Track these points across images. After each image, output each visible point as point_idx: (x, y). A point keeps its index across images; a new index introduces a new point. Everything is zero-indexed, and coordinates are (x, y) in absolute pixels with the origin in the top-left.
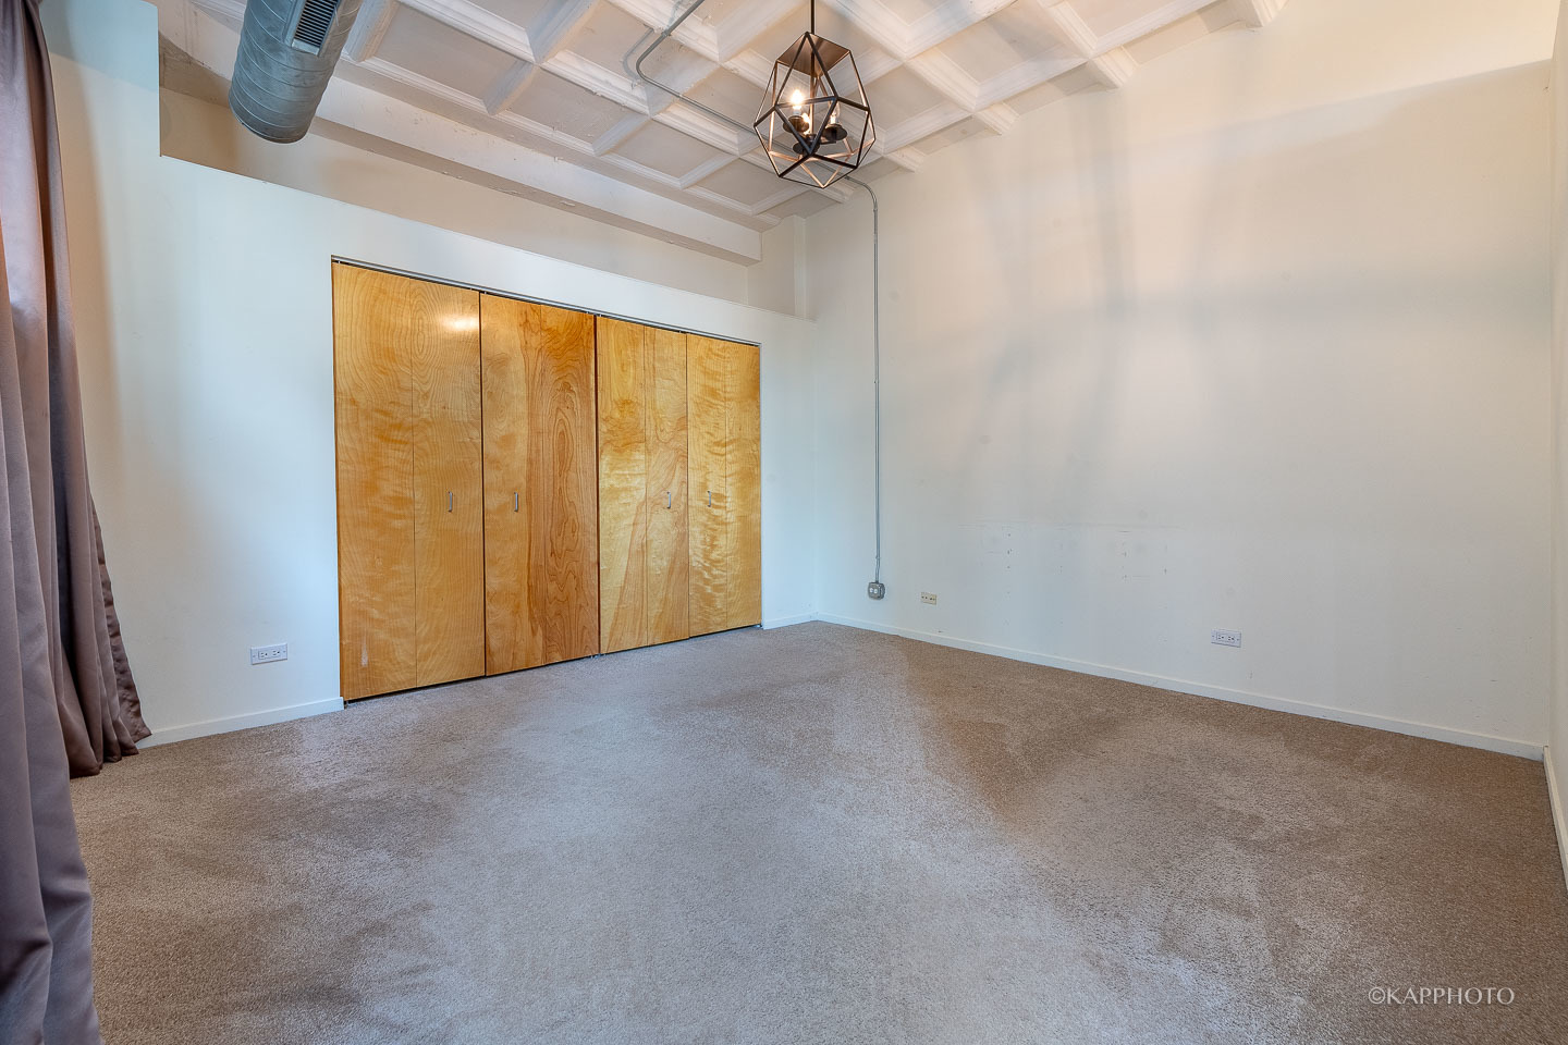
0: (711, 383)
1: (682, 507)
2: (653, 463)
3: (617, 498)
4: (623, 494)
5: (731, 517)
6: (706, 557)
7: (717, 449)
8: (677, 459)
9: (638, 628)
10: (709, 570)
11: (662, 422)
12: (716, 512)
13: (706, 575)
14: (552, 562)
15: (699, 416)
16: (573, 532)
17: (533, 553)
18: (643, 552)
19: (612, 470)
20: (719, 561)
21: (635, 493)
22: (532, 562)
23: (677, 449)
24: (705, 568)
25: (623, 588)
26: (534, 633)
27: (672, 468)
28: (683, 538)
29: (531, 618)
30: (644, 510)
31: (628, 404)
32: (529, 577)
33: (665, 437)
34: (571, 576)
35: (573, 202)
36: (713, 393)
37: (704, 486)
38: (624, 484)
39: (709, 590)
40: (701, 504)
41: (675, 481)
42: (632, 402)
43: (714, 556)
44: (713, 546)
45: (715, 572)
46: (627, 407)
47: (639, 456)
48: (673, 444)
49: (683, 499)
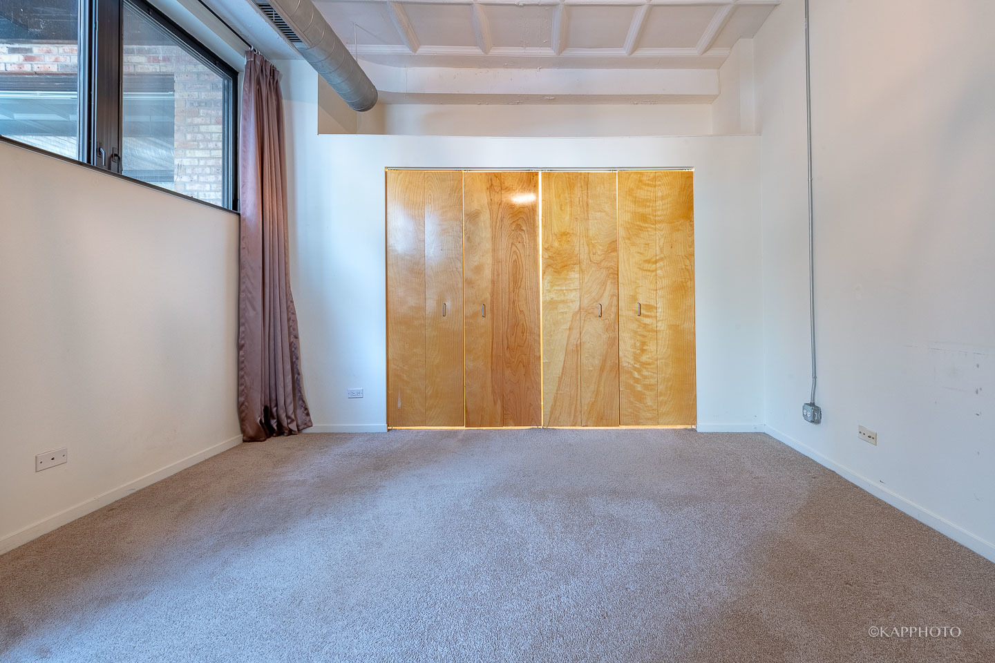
0: (641, 210)
1: (613, 316)
2: (586, 280)
3: (556, 308)
4: (561, 306)
5: (661, 326)
6: (636, 359)
7: (647, 266)
8: (608, 276)
9: (573, 412)
10: (639, 371)
11: (594, 246)
12: (647, 321)
13: (636, 375)
14: (508, 355)
15: (629, 239)
16: (523, 333)
17: (495, 346)
18: (577, 351)
19: (552, 287)
20: (649, 364)
21: (571, 304)
22: (494, 353)
23: (608, 268)
24: (635, 369)
25: (560, 378)
26: (495, 403)
27: (604, 284)
28: (614, 342)
29: (494, 392)
30: (578, 318)
31: (566, 235)
32: (492, 364)
33: (596, 258)
34: (521, 364)
35: (553, 96)
36: (644, 218)
37: (634, 298)
38: (562, 298)
39: (639, 388)
40: (631, 313)
41: (607, 294)
42: (568, 233)
43: (644, 358)
44: (643, 351)
45: (645, 373)
46: (564, 238)
47: (575, 275)
48: (604, 264)
49: (614, 309)
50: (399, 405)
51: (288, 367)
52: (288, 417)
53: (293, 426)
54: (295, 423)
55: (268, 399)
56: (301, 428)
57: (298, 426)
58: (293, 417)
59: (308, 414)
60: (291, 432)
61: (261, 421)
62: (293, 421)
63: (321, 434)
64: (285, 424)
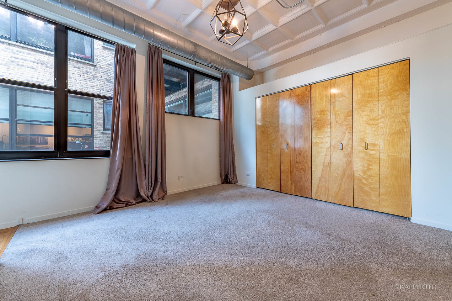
0: (368, 92)
1: (349, 150)
2: (334, 132)
3: (318, 146)
4: (321, 144)
5: (383, 156)
6: (364, 172)
7: (372, 122)
8: (347, 129)
9: (327, 195)
10: (366, 179)
11: (338, 115)
12: (372, 152)
13: (364, 181)
14: (297, 165)
15: (360, 108)
16: (303, 156)
17: (292, 161)
18: (329, 166)
19: (316, 136)
20: (374, 177)
21: (325, 144)
22: (291, 164)
23: (347, 125)
24: (364, 178)
25: (320, 178)
26: (292, 185)
27: (344, 133)
28: (351, 163)
29: (291, 180)
30: (329, 150)
31: (323, 111)
32: (290, 168)
33: (340, 121)
34: (302, 170)
36: (370, 95)
37: (363, 140)
38: (321, 141)
39: (366, 189)
40: (361, 148)
41: (346, 138)
42: (324, 110)
43: (370, 173)
44: (369, 169)
45: (370, 181)
46: (322, 113)
47: (328, 130)
48: (344, 123)
49: (350, 146)
50: (260, 180)
51: (232, 164)
52: (232, 179)
53: (233, 182)
54: (233, 181)
55: (226, 172)
56: (235, 183)
57: (234, 182)
58: (233, 179)
59: (237, 179)
60: (232, 183)
61: (224, 178)
62: (232, 180)
63: (240, 185)
64: (230, 180)
